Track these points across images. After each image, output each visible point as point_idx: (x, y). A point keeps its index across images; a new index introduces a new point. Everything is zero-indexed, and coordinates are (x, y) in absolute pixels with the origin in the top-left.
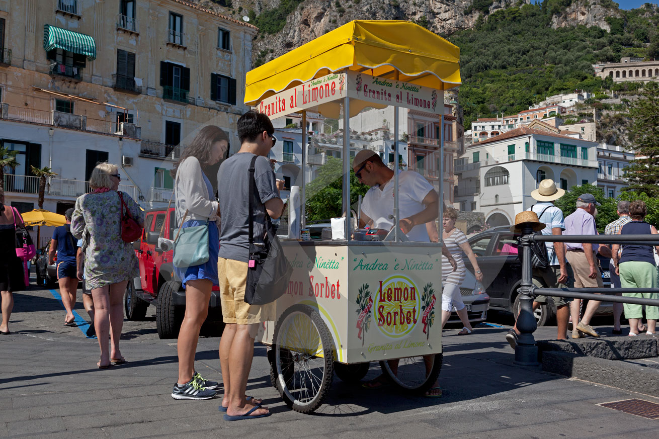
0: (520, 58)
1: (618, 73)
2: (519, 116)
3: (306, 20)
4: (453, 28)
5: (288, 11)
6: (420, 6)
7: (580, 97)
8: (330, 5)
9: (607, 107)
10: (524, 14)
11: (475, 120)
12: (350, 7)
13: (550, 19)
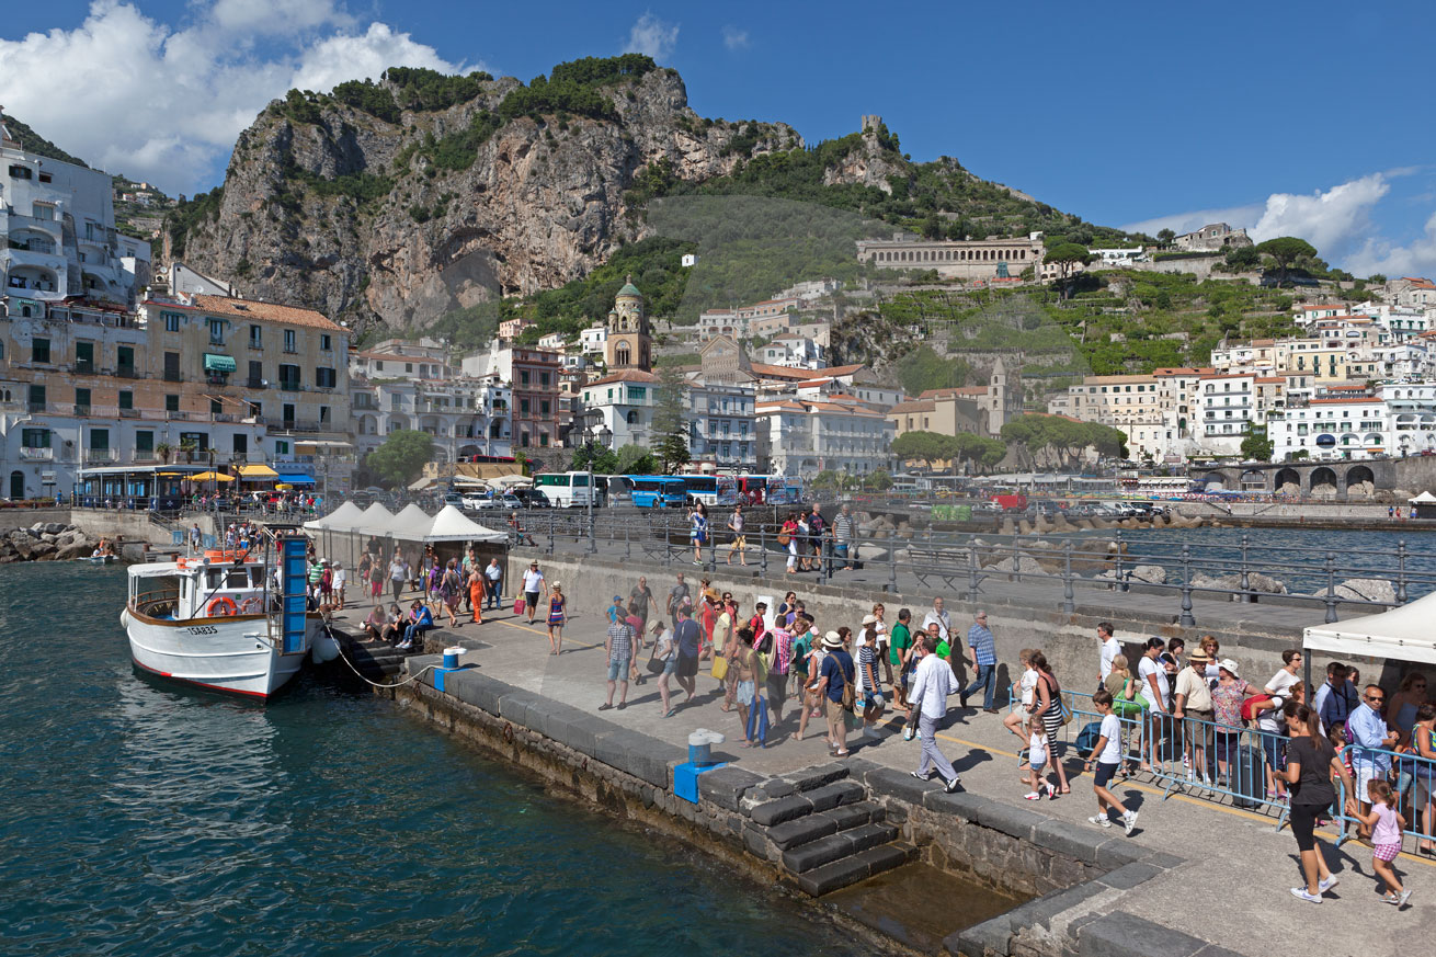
0: (777, 226)
1: (882, 255)
2: (756, 309)
3: (505, 154)
4: (706, 174)
5: (481, 140)
6: (661, 142)
7: (828, 286)
8: (538, 134)
9: (852, 302)
10: (792, 162)
11: (705, 312)
12: (566, 139)
13: (823, 173)
